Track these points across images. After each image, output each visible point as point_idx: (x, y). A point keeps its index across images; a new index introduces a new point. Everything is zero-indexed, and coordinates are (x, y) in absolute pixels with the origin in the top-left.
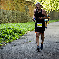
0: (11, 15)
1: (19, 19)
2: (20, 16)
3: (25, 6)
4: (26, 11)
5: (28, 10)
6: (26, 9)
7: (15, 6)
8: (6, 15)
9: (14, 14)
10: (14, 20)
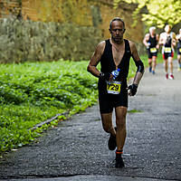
0: (52, 38)
1: (75, 50)
2: (79, 40)
3: (92, 7)
4: (95, 25)
5: (101, 21)
6: (93, 18)
7: (62, 7)
8: (37, 35)
9: (60, 34)
10: (60, 53)
